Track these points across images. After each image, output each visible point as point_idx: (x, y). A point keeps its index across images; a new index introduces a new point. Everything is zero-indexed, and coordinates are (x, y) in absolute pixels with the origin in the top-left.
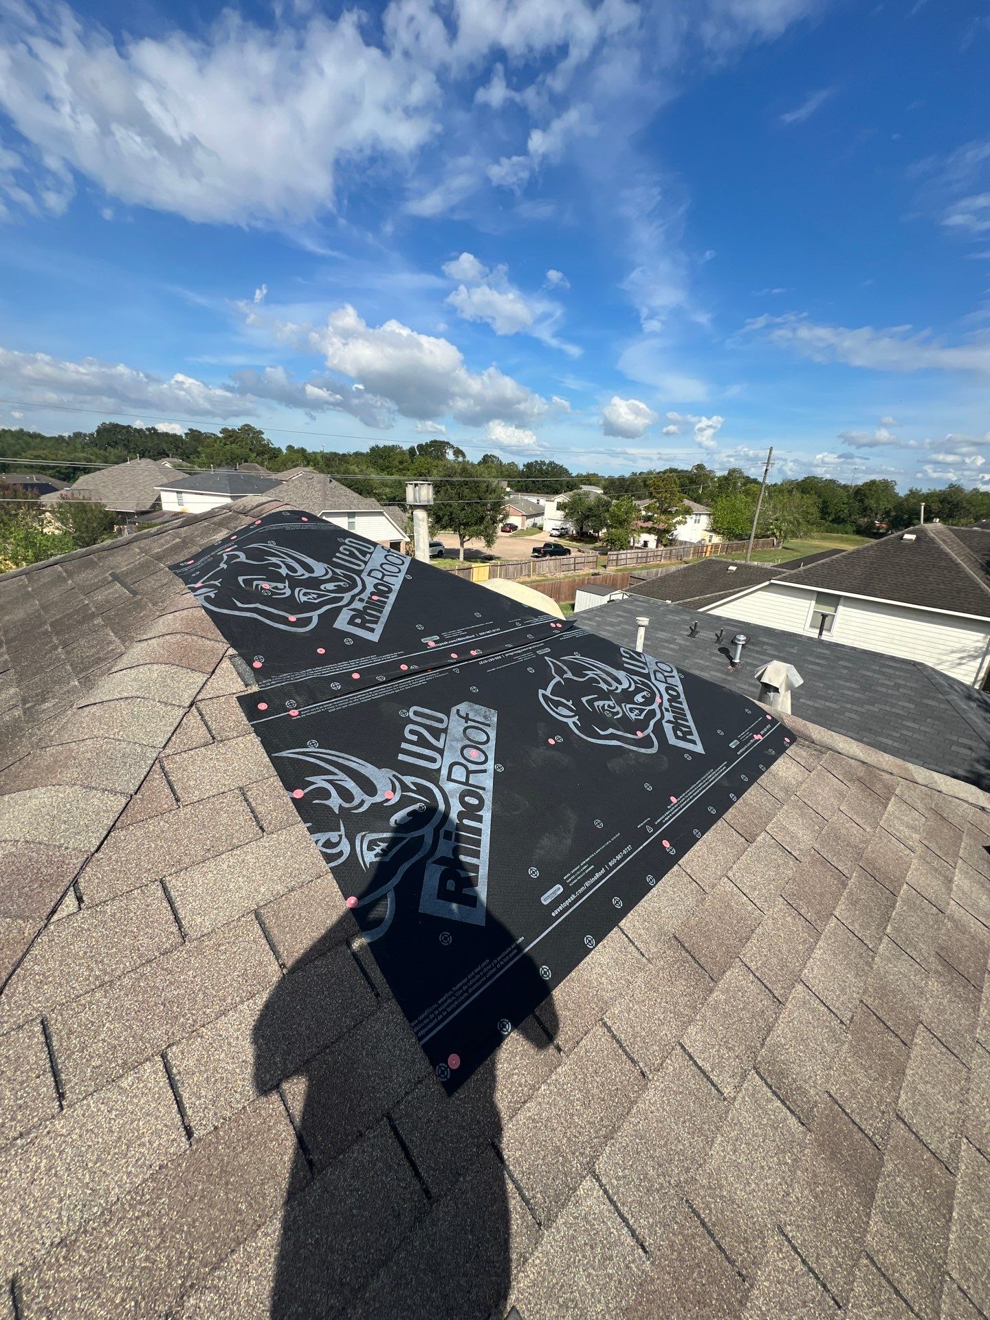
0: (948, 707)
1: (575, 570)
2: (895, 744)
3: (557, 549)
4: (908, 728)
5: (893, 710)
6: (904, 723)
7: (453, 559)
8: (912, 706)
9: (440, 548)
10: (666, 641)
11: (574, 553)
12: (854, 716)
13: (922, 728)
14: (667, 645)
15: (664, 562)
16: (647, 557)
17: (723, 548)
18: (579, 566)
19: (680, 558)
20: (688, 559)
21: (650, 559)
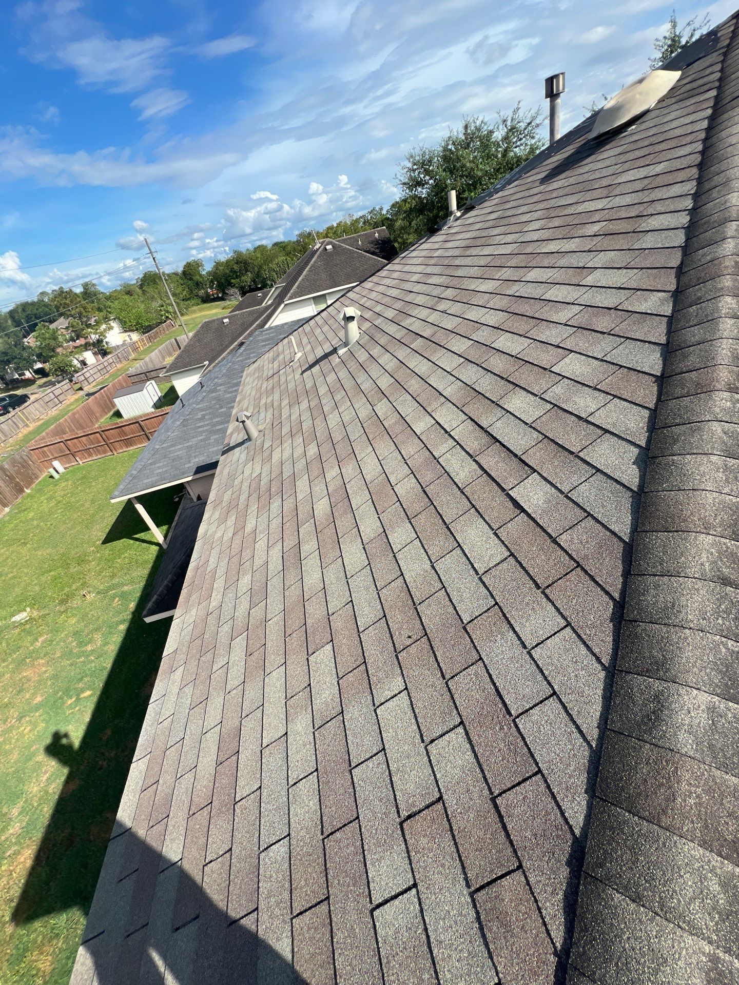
3: (13, 400)
11: (33, 398)
15: (119, 366)
16: (105, 367)
17: (147, 340)
18: (61, 398)
19: (126, 359)
20: (133, 356)
21: (109, 368)
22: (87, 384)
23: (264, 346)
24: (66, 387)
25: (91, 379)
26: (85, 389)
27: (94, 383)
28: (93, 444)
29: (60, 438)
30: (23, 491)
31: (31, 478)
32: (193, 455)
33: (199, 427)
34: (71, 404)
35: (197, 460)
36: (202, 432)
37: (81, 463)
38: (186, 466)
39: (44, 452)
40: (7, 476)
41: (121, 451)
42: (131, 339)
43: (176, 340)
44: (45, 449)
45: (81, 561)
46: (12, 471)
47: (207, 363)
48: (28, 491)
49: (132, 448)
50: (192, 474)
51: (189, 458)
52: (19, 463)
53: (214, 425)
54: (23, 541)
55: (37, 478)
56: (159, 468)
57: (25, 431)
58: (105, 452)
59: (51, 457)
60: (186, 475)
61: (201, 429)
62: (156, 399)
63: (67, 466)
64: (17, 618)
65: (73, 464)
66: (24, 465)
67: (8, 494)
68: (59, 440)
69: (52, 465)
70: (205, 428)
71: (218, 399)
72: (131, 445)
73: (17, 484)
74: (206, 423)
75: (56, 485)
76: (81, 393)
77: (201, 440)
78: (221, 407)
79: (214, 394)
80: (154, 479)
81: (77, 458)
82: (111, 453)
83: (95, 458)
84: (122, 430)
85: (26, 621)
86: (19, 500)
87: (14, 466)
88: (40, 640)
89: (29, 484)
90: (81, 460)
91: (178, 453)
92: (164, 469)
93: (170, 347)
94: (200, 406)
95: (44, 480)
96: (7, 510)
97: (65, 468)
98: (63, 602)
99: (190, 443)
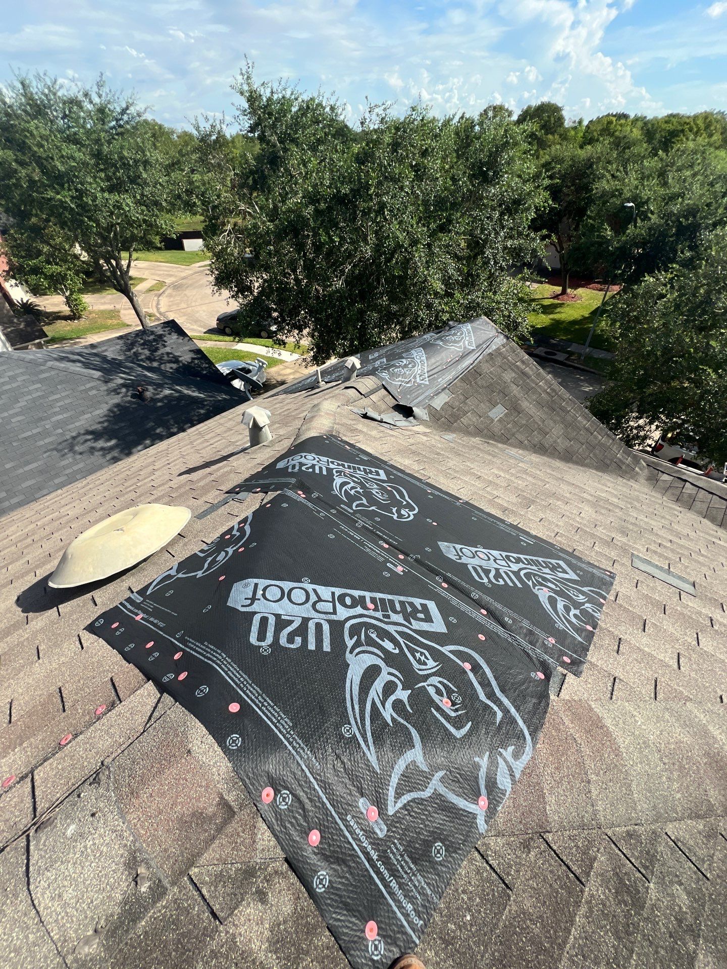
0: (57, 372)
2: (65, 415)
4: (57, 400)
5: (34, 395)
6: (50, 399)
8: (39, 385)
12: (19, 418)
13: (63, 394)
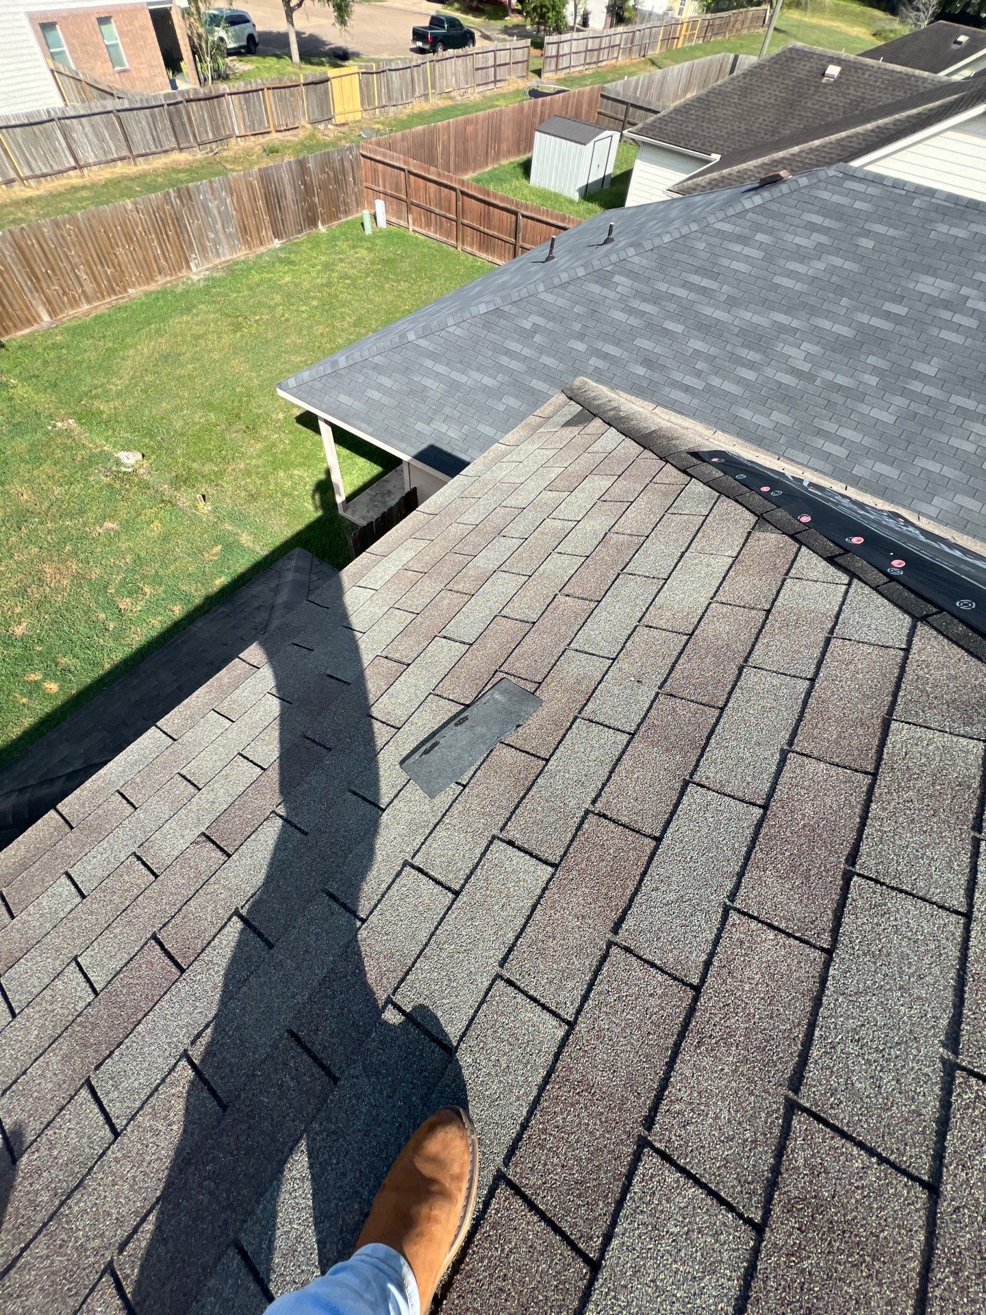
1: (495, 81)
3: (453, 32)
7: (279, 57)
9: (246, 29)
10: (947, 305)
11: (480, 43)
14: (946, 315)
15: (622, 60)
16: (600, 49)
17: (701, 28)
18: (502, 72)
19: (643, 50)
20: (654, 53)
21: (604, 55)
22: (553, 67)
23: (813, 228)
24: (520, 55)
25: (564, 62)
26: (545, 75)
27: (562, 75)
28: (441, 208)
29: (405, 162)
30: (316, 225)
31: (338, 207)
32: (447, 410)
33: (508, 352)
34: (504, 96)
35: (443, 428)
36: (501, 368)
37: (411, 229)
38: (420, 426)
39: (375, 171)
40: (304, 183)
41: (469, 249)
42: (680, 13)
43: (736, 58)
44: (380, 166)
45: (251, 429)
46: (316, 178)
47: (716, 157)
48: (322, 229)
49: (484, 255)
50: (415, 452)
51: (435, 412)
52: (333, 169)
53: (532, 372)
54: (240, 319)
55: (346, 213)
56: (380, 387)
57: (418, 106)
58: (448, 235)
59: (381, 189)
60: (403, 446)
61: (505, 360)
62: (597, 175)
63: (393, 220)
64: (122, 455)
65: (402, 223)
66: (339, 177)
67: (290, 218)
68: (402, 166)
69: (372, 206)
70: (515, 365)
71: (594, 310)
72: (487, 252)
73: (312, 207)
74: (526, 352)
75: (354, 247)
76: (533, 82)
77: (485, 389)
78: (581, 337)
79: (595, 288)
80: (357, 405)
81: (410, 216)
82: (454, 242)
83: (431, 234)
84: (489, 210)
85: (125, 473)
86: (302, 237)
87: (323, 171)
88: (108, 525)
89: (332, 216)
90: (414, 224)
91: (429, 383)
92: (386, 400)
93: (715, 68)
94: (550, 298)
95: (353, 222)
96: (277, 243)
97: (389, 223)
98: (180, 481)
99: (463, 379)
